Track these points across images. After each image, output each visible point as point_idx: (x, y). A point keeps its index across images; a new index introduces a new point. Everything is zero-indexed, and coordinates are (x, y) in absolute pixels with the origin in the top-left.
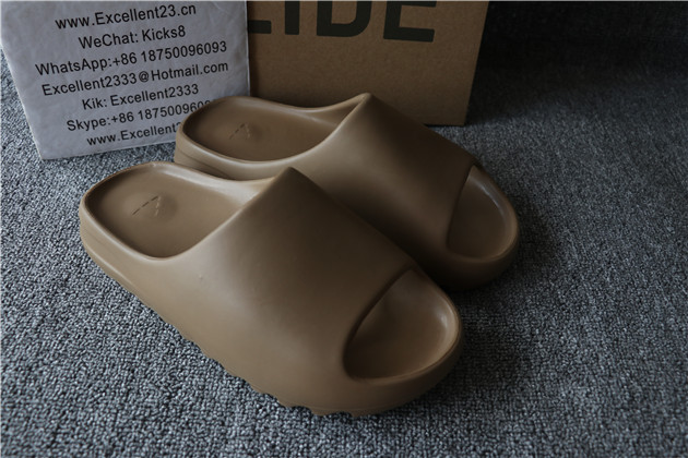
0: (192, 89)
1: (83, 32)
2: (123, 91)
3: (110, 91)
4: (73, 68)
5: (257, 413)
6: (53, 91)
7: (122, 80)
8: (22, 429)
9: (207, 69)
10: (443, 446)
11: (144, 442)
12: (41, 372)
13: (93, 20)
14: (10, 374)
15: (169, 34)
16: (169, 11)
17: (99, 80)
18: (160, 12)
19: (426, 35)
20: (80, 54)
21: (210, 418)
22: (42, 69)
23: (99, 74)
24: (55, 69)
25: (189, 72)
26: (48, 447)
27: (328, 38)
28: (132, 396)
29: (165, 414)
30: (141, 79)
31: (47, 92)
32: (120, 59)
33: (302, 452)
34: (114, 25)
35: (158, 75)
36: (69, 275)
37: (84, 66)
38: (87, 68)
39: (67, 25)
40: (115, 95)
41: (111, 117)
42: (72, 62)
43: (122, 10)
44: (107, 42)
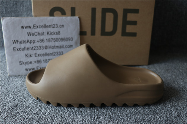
0: (61, 53)
1: (29, 30)
2: (39, 52)
3: (35, 52)
4: (24, 42)
6: (16, 50)
7: (39, 48)
9: (66, 47)
13: (32, 27)
15: (55, 33)
16: (56, 26)
17: (32, 47)
20: (26, 38)
22: (15, 42)
23: (32, 45)
24: (18, 42)
25: (61, 47)
27: (104, 36)
30: (45, 48)
32: (39, 41)
34: (39, 29)
35: (51, 47)
36: (18, 104)
37: (27, 42)
38: (28, 43)
39: (24, 28)
40: (36, 53)
41: (34, 61)
42: (24, 40)
43: (42, 24)
44: (36, 35)
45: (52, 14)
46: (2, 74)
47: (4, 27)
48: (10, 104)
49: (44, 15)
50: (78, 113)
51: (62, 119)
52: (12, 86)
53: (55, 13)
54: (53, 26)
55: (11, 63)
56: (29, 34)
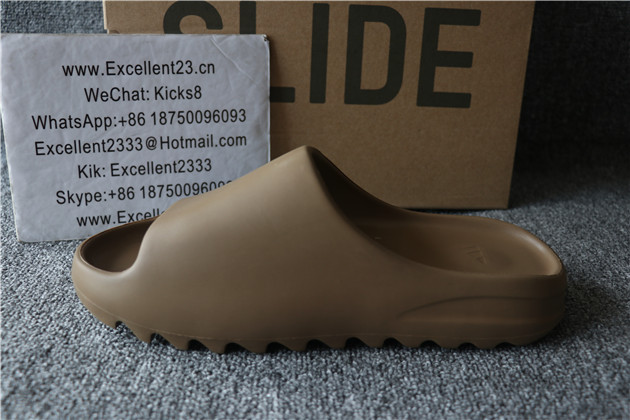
0: (204, 165)
1: (90, 82)
2: (126, 159)
3: (111, 158)
4: (73, 124)
6: (46, 150)
7: (126, 144)
9: (223, 142)
13: (103, 69)
15: (184, 94)
16: (186, 67)
17: (100, 142)
18: (176, 68)
19: (462, 100)
20: (81, 108)
22: (40, 122)
23: (101, 135)
24: (53, 122)
25: (203, 143)
27: (357, 106)
30: (148, 147)
31: (40, 151)
32: (127, 119)
34: (125, 78)
35: (167, 142)
36: (53, 346)
37: (85, 123)
38: (88, 126)
39: (75, 72)
40: (116, 164)
41: (108, 192)
42: (73, 117)
43: (136, 60)
44: (115, 98)
45: (171, 25)
48: (25, 347)
49: (145, 30)
50: (266, 379)
51: (211, 401)
52: (33, 280)
53: (184, 20)
55: (27, 198)
56: (92, 95)
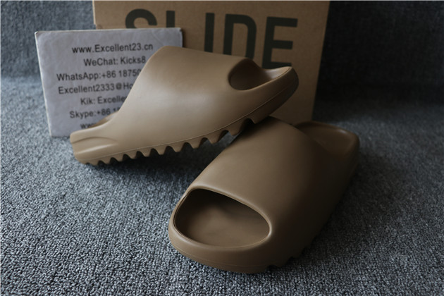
1: (86, 55)
2: (106, 95)
3: (98, 94)
4: (78, 77)
5: (190, 267)
6: (64, 91)
7: (106, 87)
8: (32, 273)
10: (316, 289)
11: (113, 283)
12: (46, 242)
13: (93, 49)
14: (26, 242)
15: (136, 61)
16: (137, 47)
17: (92, 86)
20: (83, 69)
21: (158, 270)
22: (61, 77)
23: (93, 83)
24: (68, 77)
26: (48, 284)
28: (106, 257)
29: (128, 267)
30: (117, 88)
31: (61, 92)
32: (106, 74)
33: (221, 291)
34: (105, 53)
35: (127, 86)
36: (66, 193)
37: (84, 77)
38: (86, 78)
39: (79, 51)
40: (101, 97)
41: (97, 111)
42: (78, 74)
43: (111, 44)
44: (100, 63)
45: (130, 23)
46: (39, 133)
47: (40, 50)
48: (53, 193)
49: (116, 25)
50: (167, 214)
51: (139, 224)
52: (57, 158)
53: (138, 21)
54: (132, 47)
55: (55, 115)
56: (87, 62)
